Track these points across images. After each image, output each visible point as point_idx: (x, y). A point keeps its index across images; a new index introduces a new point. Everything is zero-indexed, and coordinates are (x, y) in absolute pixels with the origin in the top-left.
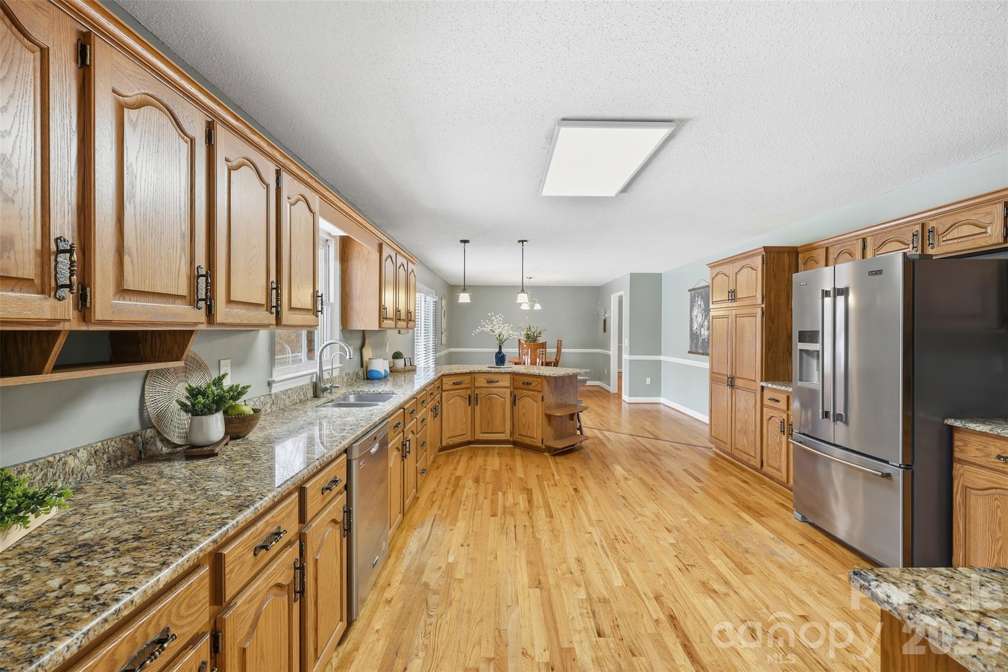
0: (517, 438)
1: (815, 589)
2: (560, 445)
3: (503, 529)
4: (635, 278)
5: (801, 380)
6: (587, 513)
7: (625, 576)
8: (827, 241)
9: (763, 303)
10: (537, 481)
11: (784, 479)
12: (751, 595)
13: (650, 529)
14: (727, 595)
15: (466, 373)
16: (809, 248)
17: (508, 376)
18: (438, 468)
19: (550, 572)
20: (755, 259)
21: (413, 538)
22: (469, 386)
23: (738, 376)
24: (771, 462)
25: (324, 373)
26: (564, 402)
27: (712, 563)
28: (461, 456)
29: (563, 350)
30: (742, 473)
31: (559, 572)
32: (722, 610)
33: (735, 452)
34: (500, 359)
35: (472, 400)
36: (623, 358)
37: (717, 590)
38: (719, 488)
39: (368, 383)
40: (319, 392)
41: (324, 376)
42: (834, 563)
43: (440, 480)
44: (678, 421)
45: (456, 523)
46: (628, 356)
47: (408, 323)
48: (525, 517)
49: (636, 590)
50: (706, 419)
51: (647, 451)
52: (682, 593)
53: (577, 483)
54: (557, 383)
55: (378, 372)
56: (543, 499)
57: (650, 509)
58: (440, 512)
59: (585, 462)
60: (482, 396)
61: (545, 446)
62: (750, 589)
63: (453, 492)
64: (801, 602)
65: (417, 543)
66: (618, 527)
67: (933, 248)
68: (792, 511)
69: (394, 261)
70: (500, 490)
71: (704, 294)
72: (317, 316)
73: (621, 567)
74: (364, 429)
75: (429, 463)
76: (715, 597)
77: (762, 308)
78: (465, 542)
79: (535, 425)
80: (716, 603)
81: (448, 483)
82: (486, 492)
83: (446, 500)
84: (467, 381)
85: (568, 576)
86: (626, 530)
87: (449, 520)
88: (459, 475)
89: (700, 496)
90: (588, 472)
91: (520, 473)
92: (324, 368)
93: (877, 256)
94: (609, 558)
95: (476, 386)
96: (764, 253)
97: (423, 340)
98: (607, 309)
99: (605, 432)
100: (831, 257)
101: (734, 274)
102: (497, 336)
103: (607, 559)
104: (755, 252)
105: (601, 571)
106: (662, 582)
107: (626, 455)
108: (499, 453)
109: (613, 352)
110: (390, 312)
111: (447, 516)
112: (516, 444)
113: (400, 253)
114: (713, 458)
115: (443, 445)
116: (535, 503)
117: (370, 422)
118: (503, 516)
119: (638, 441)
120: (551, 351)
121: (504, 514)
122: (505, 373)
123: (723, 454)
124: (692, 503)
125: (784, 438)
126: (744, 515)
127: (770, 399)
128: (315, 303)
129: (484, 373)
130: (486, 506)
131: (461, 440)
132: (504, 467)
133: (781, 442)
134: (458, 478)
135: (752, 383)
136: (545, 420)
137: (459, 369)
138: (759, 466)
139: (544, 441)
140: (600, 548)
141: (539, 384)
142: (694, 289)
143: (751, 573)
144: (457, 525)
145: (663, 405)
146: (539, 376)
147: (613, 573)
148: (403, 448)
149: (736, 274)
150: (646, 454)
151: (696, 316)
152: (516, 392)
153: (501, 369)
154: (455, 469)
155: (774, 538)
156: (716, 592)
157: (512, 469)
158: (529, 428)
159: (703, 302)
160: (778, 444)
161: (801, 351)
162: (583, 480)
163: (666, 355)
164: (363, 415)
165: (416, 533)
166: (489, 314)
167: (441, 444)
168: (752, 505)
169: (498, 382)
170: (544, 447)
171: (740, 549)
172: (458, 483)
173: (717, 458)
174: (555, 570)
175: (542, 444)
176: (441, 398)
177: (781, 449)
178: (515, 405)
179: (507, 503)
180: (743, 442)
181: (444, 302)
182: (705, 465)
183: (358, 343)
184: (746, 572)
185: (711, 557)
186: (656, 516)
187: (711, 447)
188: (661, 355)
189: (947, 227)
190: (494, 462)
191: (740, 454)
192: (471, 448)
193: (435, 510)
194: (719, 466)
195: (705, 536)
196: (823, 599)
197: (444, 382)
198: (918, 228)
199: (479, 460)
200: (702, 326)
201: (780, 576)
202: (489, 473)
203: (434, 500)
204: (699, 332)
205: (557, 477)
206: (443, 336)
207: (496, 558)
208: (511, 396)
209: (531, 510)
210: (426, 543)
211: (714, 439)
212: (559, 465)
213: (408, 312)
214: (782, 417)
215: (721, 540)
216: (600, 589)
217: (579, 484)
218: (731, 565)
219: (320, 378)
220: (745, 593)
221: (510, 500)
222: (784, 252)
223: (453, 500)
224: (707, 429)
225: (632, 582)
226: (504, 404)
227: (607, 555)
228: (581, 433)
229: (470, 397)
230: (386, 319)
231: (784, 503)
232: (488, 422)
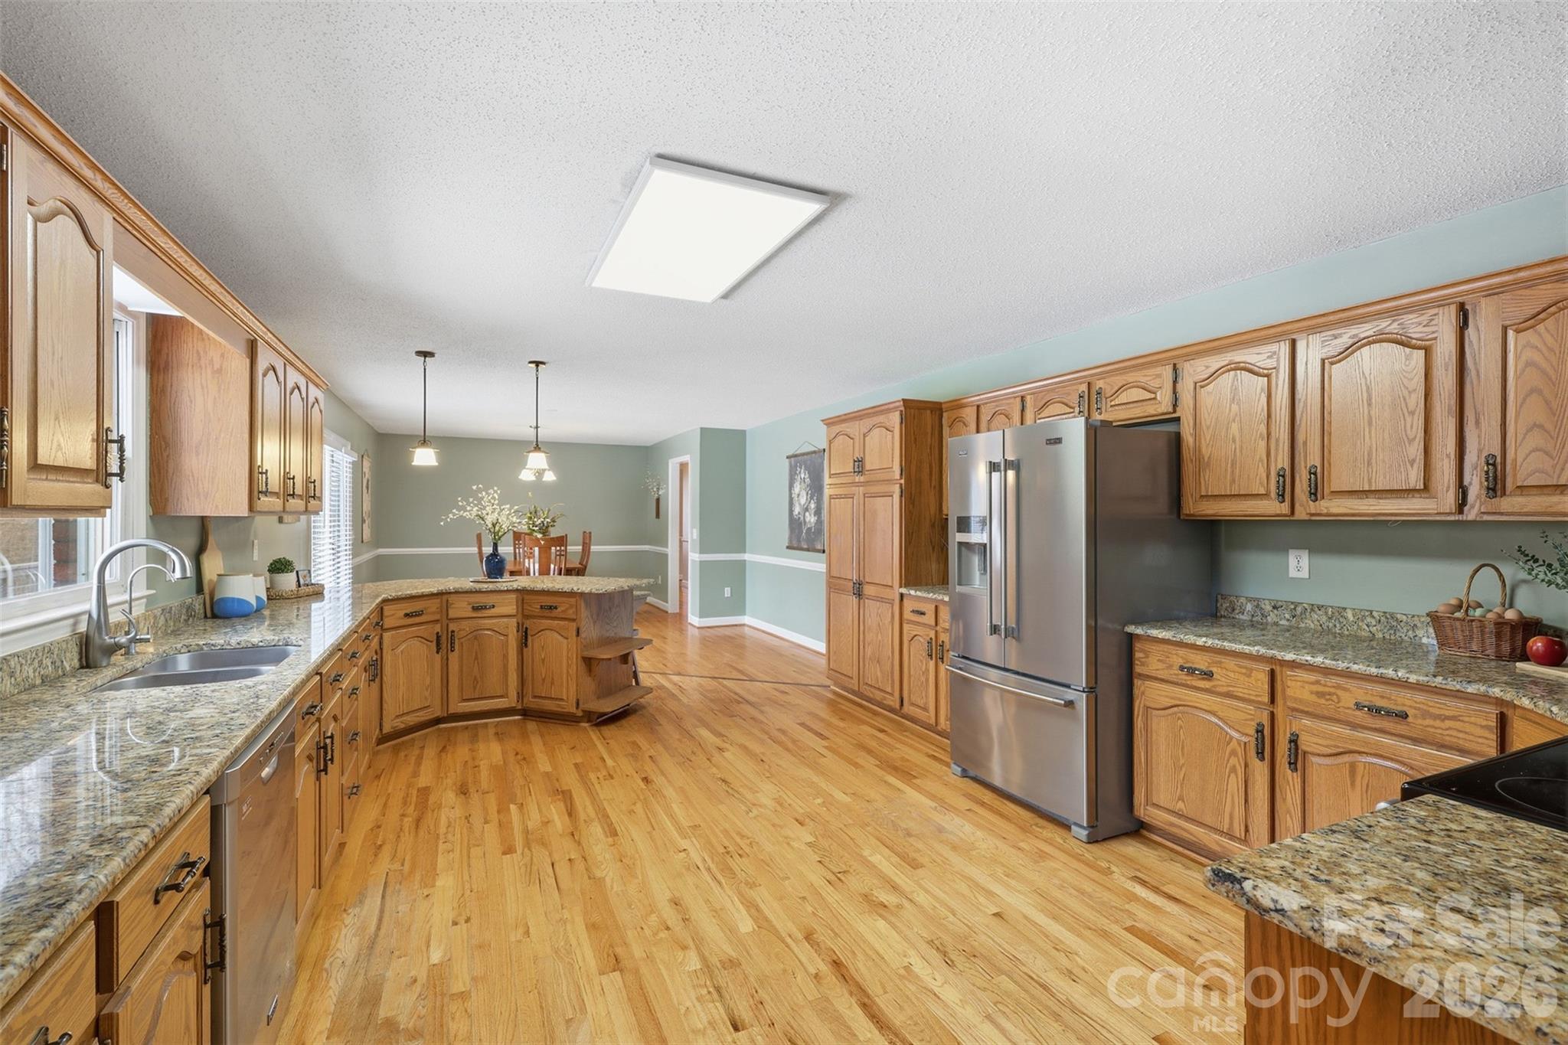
0: (530, 702)
1: (1000, 871)
2: (609, 706)
3: (531, 874)
4: (708, 435)
5: (959, 584)
6: (672, 817)
7: (753, 911)
8: (978, 398)
9: (901, 478)
10: (576, 774)
11: (932, 721)
12: (931, 900)
13: (774, 825)
14: (900, 907)
15: (432, 595)
16: (957, 405)
17: (513, 596)
18: (378, 777)
19: (631, 935)
20: (891, 415)
21: (344, 932)
22: (437, 617)
23: (867, 580)
24: (915, 699)
25: (109, 610)
26: (613, 634)
27: (869, 862)
28: (423, 748)
29: (593, 548)
30: (875, 718)
31: (647, 932)
32: (899, 932)
33: (865, 689)
34: (495, 566)
35: (443, 643)
36: (689, 558)
37: (886, 903)
38: (852, 744)
39: (219, 627)
40: (94, 654)
41: (110, 617)
42: (1011, 828)
43: (387, 801)
44: (775, 652)
45: (434, 880)
46: (697, 555)
47: (307, 502)
48: (568, 844)
49: (775, 932)
50: (821, 647)
51: (740, 699)
52: (842, 920)
53: (646, 768)
54: (599, 602)
55: (241, 601)
56: (593, 803)
57: (766, 793)
58: (396, 866)
59: (653, 731)
60: (463, 633)
61: (583, 711)
62: (927, 891)
63: (418, 822)
64: (990, 894)
65: (355, 940)
66: (726, 832)
67: (1100, 414)
68: (948, 765)
69: (282, 379)
70: (513, 801)
71: (809, 462)
72: (107, 487)
73: (746, 899)
74: (248, 731)
75: (362, 770)
76: (884, 913)
77: (901, 484)
78: (460, 915)
79: (565, 676)
80: (890, 923)
81: (405, 803)
82: (485, 809)
83: (407, 839)
84: (434, 609)
85: (663, 935)
86: (739, 833)
87: (418, 877)
88: (424, 785)
89: (830, 761)
90: (659, 746)
91: (544, 764)
92: (109, 601)
93: (1038, 421)
94: (722, 888)
95: (451, 616)
96: (903, 409)
97: (328, 535)
98: (661, 482)
99: (671, 676)
100: (984, 419)
101: (862, 437)
102: (490, 526)
103: (720, 889)
104: (892, 406)
105: (716, 911)
106: (810, 909)
107: (712, 710)
108: (497, 734)
109: (672, 550)
110: (274, 481)
111: (412, 871)
112: (526, 713)
113: (292, 364)
114: (831, 699)
115: (384, 732)
116: (582, 816)
117: (259, 714)
118: (526, 850)
119: (725, 686)
120: (575, 549)
121: (528, 844)
122: (508, 591)
123: (846, 694)
124: (823, 773)
125: (932, 664)
126: (892, 780)
127: (913, 611)
128: (101, 456)
129: (466, 592)
130: (491, 835)
131: (423, 719)
132: (512, 758)
133: (927, 670)
134: (425, 792)
135: (888, 590)
136: (582, 667)
137: (416, 588)
138: (898, 706)
139: (581, 703)
140: (706, 873)
141: (571, 606)
142: (795, 456)
143: (922, 866)
144: (437, 884)
145: (748, 626)
146: (571, 594)
147: (736, 915)
148: (318, 755)
149: (865, 436)
150: (741, 705)
151: (799, 495)
152: (528, 623)
153: (498, 585)
154: (415, 774)
155: (936, 807)
156: (885, 906)
157: (526, 760)
158: (552, 683)
159: (807, 476)
160: (923, 673)
161: (960, 543)
162: (654, 762)
163: (752, 552)
164: (235, 700)
165: (348, 920)
166: (474, 487)
167: (381, 730)
168: (898, 764)
169: (494, 606)
170: (580, 714)
171: (900, 832)
172: (427, 800)
173: (839, 700)
174: (639, 929)
175: (577, 708)
176: (381, 643)
177: (927, 680)
178: (526, 646)
179: (529, 823)
180: (875, 674)
181: (367, 464)
182: (824, 712)
183: (192, 542)
184: (915, 865)
185: (866, 853)
186: (778, 803)
187: (828, 684)
188: (745, 552)
189: (1116, 388)
190: (491, 752)
191: (872, 693)
192: (440, 730)
193: (384, 864)
194: (846, 712)
195: (851, 822)
196: (1013, 883)
197: (386, 613)
198: (1084, 388)
199: (462, 752)
200: (807, 510)
201: (956, 860)
202: (484, 774)
203: (379, 843)
204: (802, 518)
205: (610, 762)
206: (365, 526)
207: (527, 933)
208: (518, 631)
209: (576, 828)
210: (376, 935)
211: (833, 672)
212: (611, 742)
213: (309, 481)
214: (928, 635)
215: (873, 823)
216: (721, 945)
217: (649, 769)
218: (895, 859)
219: (100, 623)
220: (921, 898)
221: (534, 819)
222: (925, 409)
223: (421, 833)
224: (823, 662)
225: (766, 919)
226: (505, 645)
227: (720, 883)
228: (637, 683)
229: (438, 637)
230: (266, 493)
231: (935, 754)
232: (475, 678)
